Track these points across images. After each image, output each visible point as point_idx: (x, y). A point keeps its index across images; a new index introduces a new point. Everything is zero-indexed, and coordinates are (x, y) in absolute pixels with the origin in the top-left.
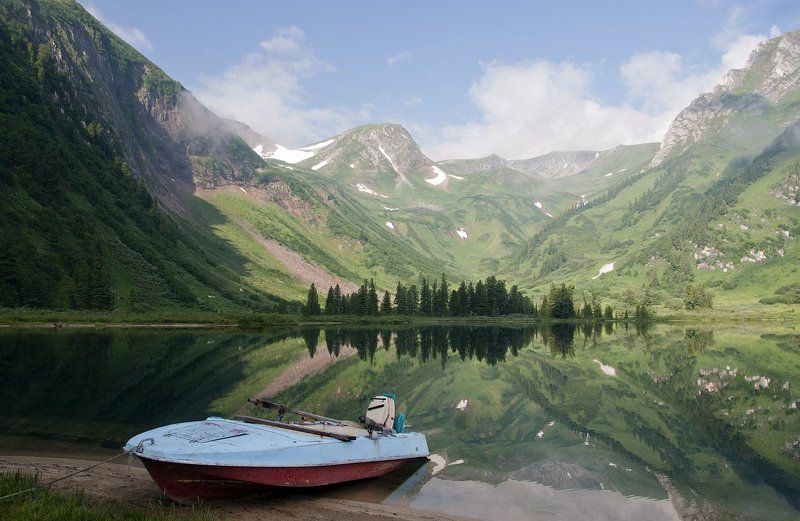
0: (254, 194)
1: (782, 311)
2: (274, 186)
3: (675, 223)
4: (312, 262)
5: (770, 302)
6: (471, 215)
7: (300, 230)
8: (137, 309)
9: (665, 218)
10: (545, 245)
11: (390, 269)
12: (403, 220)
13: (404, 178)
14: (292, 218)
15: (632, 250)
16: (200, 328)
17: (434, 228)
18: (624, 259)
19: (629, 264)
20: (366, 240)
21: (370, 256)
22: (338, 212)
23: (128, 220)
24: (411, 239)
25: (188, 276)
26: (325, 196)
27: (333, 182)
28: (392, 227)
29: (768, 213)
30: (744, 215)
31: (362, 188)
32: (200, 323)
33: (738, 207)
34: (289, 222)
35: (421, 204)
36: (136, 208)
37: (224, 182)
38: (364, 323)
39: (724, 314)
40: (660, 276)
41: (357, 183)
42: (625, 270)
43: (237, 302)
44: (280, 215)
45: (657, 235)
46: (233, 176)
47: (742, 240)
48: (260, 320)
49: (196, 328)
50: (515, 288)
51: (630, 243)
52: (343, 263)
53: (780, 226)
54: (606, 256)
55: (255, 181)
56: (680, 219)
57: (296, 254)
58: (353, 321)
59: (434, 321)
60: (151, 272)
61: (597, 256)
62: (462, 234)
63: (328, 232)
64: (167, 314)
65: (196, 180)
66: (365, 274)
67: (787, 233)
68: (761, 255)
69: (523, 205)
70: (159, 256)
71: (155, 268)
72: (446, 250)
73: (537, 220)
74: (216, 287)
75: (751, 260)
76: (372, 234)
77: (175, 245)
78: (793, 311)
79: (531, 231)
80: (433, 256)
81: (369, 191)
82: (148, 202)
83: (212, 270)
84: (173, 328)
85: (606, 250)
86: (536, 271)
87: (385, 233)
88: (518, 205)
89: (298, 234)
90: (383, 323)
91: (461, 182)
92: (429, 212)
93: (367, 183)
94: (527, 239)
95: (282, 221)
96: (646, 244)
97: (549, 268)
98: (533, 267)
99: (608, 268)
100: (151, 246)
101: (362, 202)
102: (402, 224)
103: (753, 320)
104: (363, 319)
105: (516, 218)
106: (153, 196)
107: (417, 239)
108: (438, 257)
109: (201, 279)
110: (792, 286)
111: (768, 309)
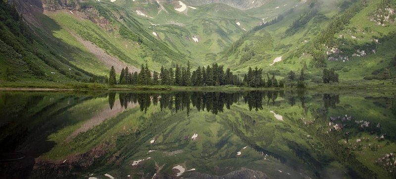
0: (78, 14)
1: (377, 84)
2: (90, 10)
3: (315, 34)
4: (110, 54)
5: (370, 79)
6: (201, 29)
7: (104, 36)
8: (10, 80)
9: (310, 32)
10: (243, 46)
11: (156, 58)
12: (162, 31)
13: (163, 8)
14: (99, 29)
15: (291, 49)
16: (51, 91)
17: (179, 36)
18: (287, 54)
19: (291, 57)
20: (141, 42)
21: (144, 51)
22: (125, 25)
23: (5, 27)
24: (166, 42)
25: (39, 60)
26: (118, 17)
27: (123, 9)
28: (156, 35)
29: (366, 29)
30: (354, 30)
31: (139, 13)
32: (51, 88)
33: (350, 26)
34: (98, 31)
35: (172, 22)
36: (10, 20)
37: (61, 7)
38: (145, 89)
39: (345, 85)
40: (308, 64)
41: (136, 9)
42: (288, 61)
43: (68, 76)
44: (93, 27)
45: (305, 41)
46: (66, 4)
47: (353, 44)
48: (86, 87)
49: (48, 91)
50: (228, 70)
51: (290, 45)
52: (128, 55)
53: (373, 37)
54: (277, 53)
55: (78, 7)
56: (318, 32)
57: (101, 49)
58: (138, 88)
59: (183, 88)
60: (18, 58)
61: (272, 53)
62: (196, 40)
63: (119, 37)
64: (30, 82)
65: (44, 6)
66: (141, 61)
67: (377, 41)
68: (363, 53)
69: (230, 24)
70: (23, 48)
71: (20, 55)
72: (186, 48)
73: (237, 32)
74: (55, 67)
75: (358, 55)
76: (144, 39)
77: (32, 43)
78: (383, 84)
79: (235, 38)
80: (179, 52)
81: (143, 15)
82: (17, 18)
83: (53, 58)
84: (35, 91)
85: (277, 49)
86: (238, 61)
87: (152, 38)
88: (227, 23)
89: (103, 38)
90: (155, 89)
91: (195, 10)
92: (176, 27)
93: (142, 10)
94: (232, 43)
95: (93, 30)
96: (300, 46)
97: (245, 60)
98: (235, 59)
99: (278, 59)
100: (18, 43)
101: (139, 20)
102: (161, 33)
103: (362, 89)
104: (144, 87)
105: (226, 31)
106: (20, 14)
107: (170, 42)
108: (182, 52)
109: (47, 62)
110: (381, 70)
111: (369, 82)
